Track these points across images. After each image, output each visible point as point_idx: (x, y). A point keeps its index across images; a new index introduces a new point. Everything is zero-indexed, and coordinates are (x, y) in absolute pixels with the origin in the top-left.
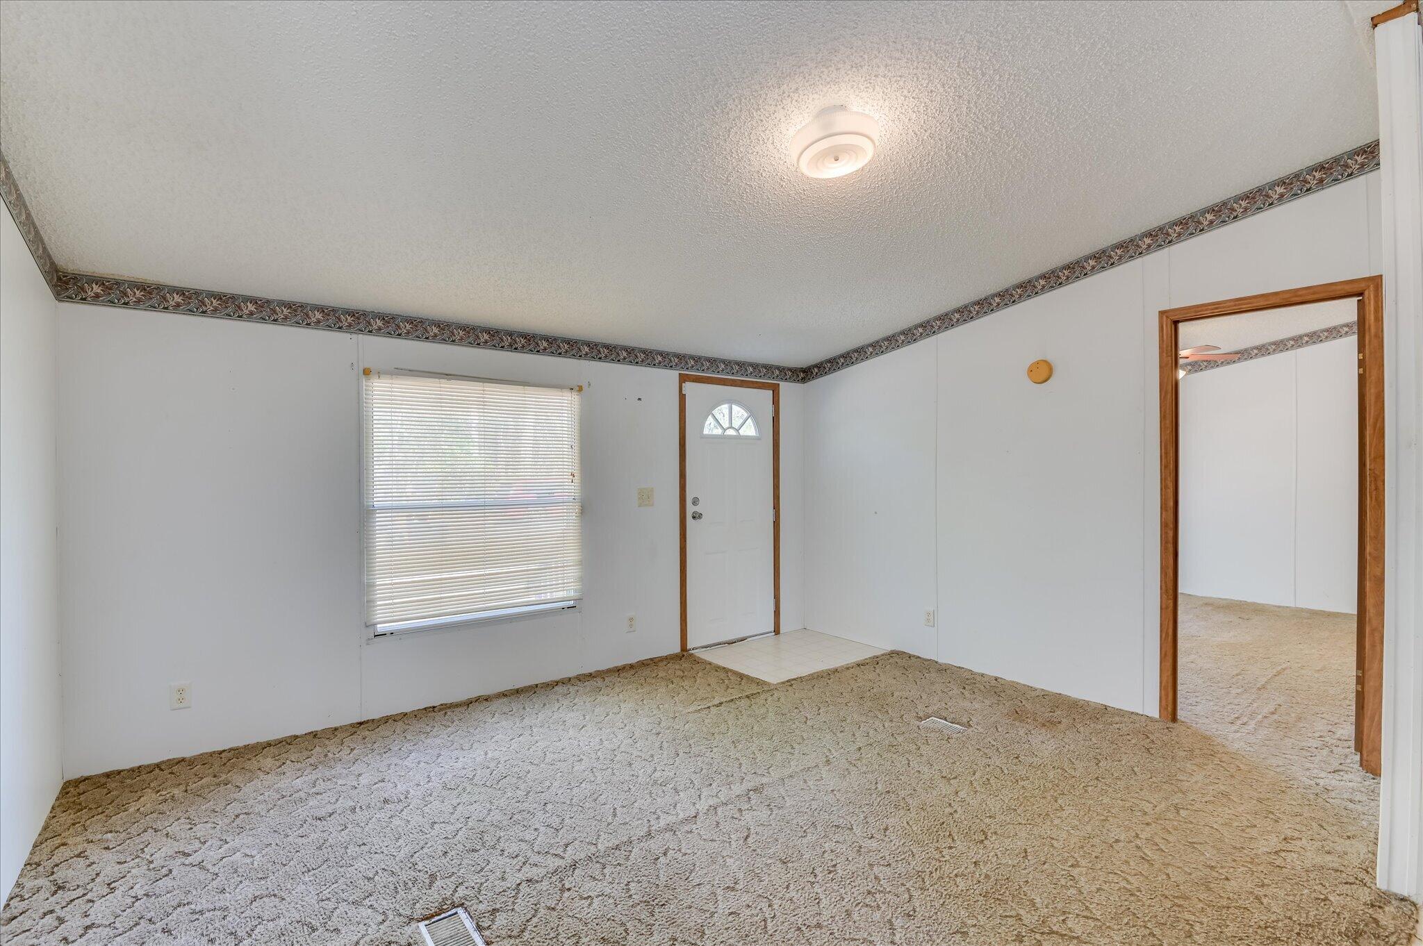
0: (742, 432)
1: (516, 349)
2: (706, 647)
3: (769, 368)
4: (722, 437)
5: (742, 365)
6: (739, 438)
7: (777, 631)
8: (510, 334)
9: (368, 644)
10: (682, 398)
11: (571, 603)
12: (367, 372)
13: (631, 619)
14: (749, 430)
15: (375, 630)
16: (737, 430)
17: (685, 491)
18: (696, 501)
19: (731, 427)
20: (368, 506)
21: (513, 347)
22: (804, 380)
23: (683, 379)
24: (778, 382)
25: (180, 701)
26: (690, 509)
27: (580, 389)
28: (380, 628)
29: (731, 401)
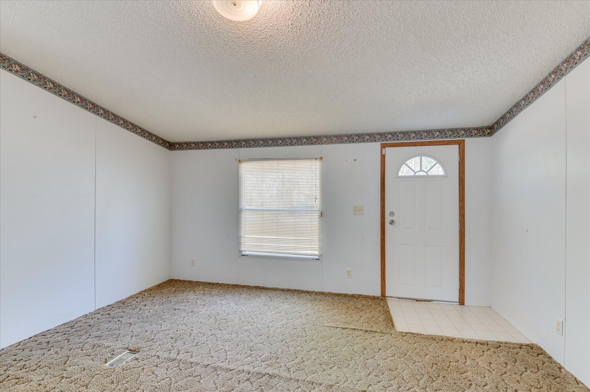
0: (430, 173)
1: (292, 144)
2: (399, 298)
3: (454, 131)
4: (414, 177)
5: (429, 132)
6: (428, 177)
7: (462, 302)
8: (290, 139)
9: (240, 258)
10: (383, 157)
11: (317, 257)
12: (240, 161)
13: (349, 272)
14: (438, 170)
15: (242, 253)
16: (426, 172)
17: (385, 208)
18: (392, 214)
19: (421, 170)
20: (240, 209)
21: (291, 144)
22: (490, 134)
23: (384, 146)
24: (463, 139)
25: (193, 264)
26: (388, 218)
27: (321, 158)
28: (243, 253)
29: (421, 155)
